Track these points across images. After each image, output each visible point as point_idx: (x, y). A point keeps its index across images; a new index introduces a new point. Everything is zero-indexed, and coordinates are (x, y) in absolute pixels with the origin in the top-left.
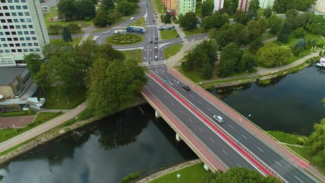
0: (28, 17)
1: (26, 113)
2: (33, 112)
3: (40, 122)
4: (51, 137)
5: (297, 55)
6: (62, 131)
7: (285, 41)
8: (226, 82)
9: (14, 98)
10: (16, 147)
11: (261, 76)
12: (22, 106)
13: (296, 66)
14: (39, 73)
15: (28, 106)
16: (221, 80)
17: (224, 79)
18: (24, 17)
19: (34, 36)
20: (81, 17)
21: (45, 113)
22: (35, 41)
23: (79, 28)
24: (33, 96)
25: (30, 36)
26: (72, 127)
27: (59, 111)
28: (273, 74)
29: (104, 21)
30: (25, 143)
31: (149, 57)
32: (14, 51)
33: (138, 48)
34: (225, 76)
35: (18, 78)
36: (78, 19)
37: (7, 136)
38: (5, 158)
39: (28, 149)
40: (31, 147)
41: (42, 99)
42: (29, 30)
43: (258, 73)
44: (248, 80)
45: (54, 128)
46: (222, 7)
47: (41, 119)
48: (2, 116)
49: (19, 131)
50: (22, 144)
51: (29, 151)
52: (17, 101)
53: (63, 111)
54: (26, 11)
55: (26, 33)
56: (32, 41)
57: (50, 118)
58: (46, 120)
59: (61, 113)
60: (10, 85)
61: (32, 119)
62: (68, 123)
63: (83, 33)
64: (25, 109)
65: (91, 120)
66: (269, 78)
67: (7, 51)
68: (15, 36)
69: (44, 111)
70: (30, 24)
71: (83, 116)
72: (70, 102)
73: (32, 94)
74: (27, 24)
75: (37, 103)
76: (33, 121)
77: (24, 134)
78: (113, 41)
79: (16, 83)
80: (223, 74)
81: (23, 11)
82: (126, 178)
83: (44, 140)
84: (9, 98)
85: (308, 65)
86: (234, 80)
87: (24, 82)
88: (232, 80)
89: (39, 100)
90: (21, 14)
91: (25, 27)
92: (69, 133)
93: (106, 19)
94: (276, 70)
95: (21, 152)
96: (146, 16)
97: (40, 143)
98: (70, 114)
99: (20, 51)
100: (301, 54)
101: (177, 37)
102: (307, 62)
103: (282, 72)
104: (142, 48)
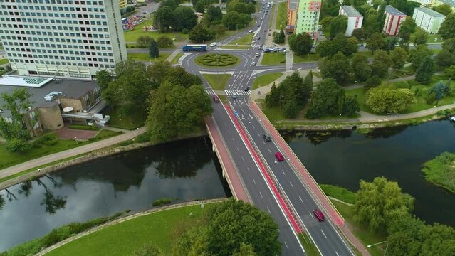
0: (106, 33)
1: (90, 128)
2: (97, 128)
3: (100, 138)
4: (106, 153)
5: (430, 103)
6: (117, 150)
7: (425, 82)
8: (313, 124)
9: (83, 112)
10: (74, 157)
11: (361, 124)
12: (89, 120)
13: (419, 116)
14: (106, 91)
15: (94, 121)
16: (307, 121)
17: (311, 121)
18: (103, 33)
19: (110, 52)
20: (178, 28)
21: (107, 131)
22: (111, 58)
23: (171, 43)
24: (100, 113)
25: (107, 52)
26: (127, 148)
27: (120, 130)
28: (379, 123)
29: (201, 36)
30: (82, 155)
31: (235, 85)
32: (91, 65)
33: (227, 73)
34: (314, 118)
35: (89, 93)
36: (175, 30)
37: (69, 146)
38: (63, 165)
39: (83, 161)
40: (87, 160)
41: (107, 116)
42: (106, 45)
43: (359, 119)
44: (341, 126)
45: (111, 146)
46: (360, 26)
47: (101, 136)
48: (70, 128)
49: (80, 144)
50: (79, 155)
51: (84, 163)
52: (84, 115)
53: (123, 131)
54: (105, 27)
55: (104, 48)
56: (108, 57)
57: (111, 136)
58: (106, 137)
59: (121, 133)
60: (80, 99)
61: (94, 135)
62: (124, 144)
63: (175, 48)
64: (90, 124)
65: (147, 144)
66: (372, 127)
67: (85, 65)
68: (93, 51)
69: (107, 128)
70: (108, 40)
71: (140, 139)
72: (133, 123)
73: (99, 110)
74: (105, 40)
75: (101, 120)
76: (95, 136)
77: (83, 146)
78: (202, 61)
79: (87, 97)
80: (312, 116)
81: (102, 27)
82: (158, 201)
83: (99, 155)
84: (78, 111)
85: (439, 117)
86: (323, 124)
87: (96, 97)
88: (320, 124)
89: (104, 117)
90: (100, 30)
91: (103, 42)
92: (122, 153)
93: (204, 34)
94: (386, 119)
95: (77, 162)
96: (256, 32)
97: (95, 157)
98: (129, 135)
99: (96, 65)
100: (435, 102)
101: (282, 63)
102: (439, 114)
103: (394, 122)
104: (232, 73)
